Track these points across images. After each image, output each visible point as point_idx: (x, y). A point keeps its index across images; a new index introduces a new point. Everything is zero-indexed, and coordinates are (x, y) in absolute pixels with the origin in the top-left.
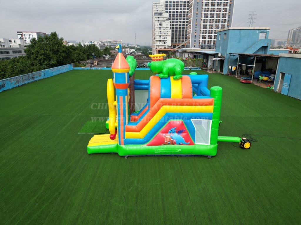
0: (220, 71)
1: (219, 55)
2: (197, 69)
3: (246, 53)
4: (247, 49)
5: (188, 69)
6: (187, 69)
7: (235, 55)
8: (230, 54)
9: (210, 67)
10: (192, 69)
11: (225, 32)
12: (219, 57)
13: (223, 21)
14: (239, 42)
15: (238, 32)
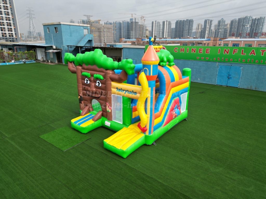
0: (58, 62)
1: (54, 47)
2: (32, 62)
3: (79, 45)
4: (79, 42)
5: (22, 63)
6: (20, 63)
7: (72, 47)
8: (68, 46)
9: (43, 59)
10: (26, 63)
11: (56, 26)
12: (54, 49)
13: (6, 13)
14: (71, 36)
15: (68, 27)
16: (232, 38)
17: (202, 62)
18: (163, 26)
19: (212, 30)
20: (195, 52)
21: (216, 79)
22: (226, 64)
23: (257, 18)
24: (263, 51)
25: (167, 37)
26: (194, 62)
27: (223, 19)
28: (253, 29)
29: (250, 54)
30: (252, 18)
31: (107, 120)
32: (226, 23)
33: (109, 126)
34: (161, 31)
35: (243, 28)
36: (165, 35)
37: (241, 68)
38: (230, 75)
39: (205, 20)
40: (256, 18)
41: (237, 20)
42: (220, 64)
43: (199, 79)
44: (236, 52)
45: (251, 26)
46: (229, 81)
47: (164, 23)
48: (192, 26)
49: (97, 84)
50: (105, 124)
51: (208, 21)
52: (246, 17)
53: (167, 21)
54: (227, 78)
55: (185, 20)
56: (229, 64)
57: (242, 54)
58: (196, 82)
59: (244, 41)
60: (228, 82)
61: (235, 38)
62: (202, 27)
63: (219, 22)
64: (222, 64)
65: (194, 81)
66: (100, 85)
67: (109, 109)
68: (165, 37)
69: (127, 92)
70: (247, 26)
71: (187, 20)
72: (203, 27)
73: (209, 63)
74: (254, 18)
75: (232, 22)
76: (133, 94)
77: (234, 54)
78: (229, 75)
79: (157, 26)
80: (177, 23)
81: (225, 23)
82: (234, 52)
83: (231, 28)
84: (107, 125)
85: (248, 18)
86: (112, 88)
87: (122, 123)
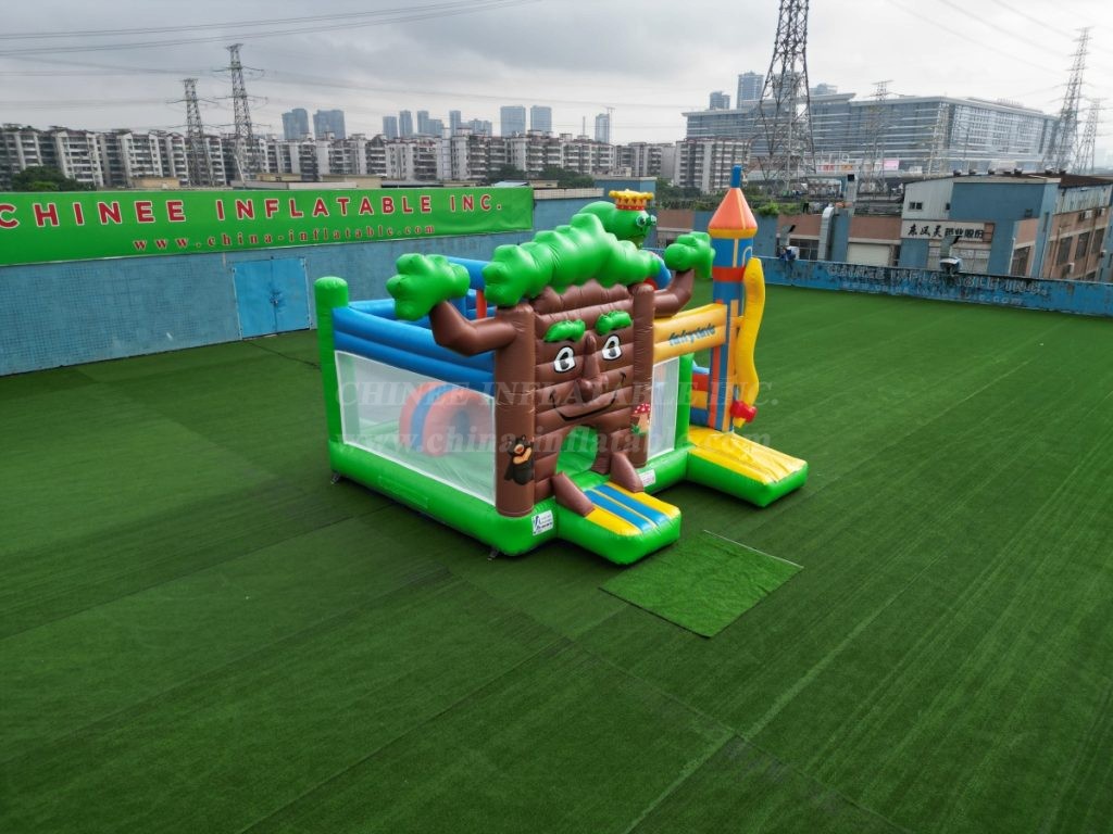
17: (164, 260)
20: (118, 219)
21: (235, 319)
24: (343, 201)
26: (126, 264)
29: (316, 214)
37: (302, 262)
38: (278, 293)
42: (233, 257)
43: (169, 335)
44: (275, 209)
46: (278, 314)
49: (606, 353)
54: (272, 306)
56: (264, 255)
57: (294, 214)
58: (160, 353)
60: (278, 317)
64: (244, 257)
65: (151, 351)
69: (695, 335)
73: (192, 259)
76: (708, 334)
77: (269, 215)
78: (275, 293)
82: (269, 209)
87: (672, 449)
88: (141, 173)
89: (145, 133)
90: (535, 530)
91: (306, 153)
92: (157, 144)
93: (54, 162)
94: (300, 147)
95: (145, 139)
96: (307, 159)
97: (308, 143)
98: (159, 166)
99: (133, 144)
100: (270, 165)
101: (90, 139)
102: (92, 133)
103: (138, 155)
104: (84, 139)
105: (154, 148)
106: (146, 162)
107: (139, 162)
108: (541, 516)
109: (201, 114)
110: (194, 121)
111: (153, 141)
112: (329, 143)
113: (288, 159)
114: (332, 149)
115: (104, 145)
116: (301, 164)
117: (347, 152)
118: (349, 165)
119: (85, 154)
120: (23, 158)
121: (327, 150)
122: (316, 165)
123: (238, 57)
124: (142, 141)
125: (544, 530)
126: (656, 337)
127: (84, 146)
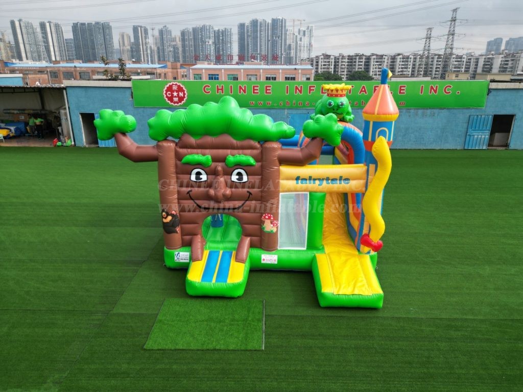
16: (204, 64)
18: (43, 33)
19: (151, 47)
20: (245, 92)
22: (299, 112)
23: (221, 30)
25: (58, 59)
27: (165, 26)
28: (219, 48)
30: (213, 28)
31: (262, 251)
32: (173, 36)
33: (276, 263)
34: (42, 44)
35: (204, 46)
36: (52, 53)
39: (134, 26)
40: (219, 30)
41: (191, 30)
42: (290, 111)
45: (214, 43)
47: (43, 26)
48: (111, 38)
49: (234, 178)
50: (262, 262)
51: (139, 28)
52: (204, 26)
53: (50, 22)
55: (93, 23)
56: (305, 112)
57: (322, 92)
59: (225, 69)
61: (208, 64)
62: (130, 40)
63: (161, 32)
64: (294, 112)
66: (245, 178)
67: (274, 226)
68: (53, 59)
69: (325, 182)
70: (209, 42)
71: (97, 23)
72: (132, 40)
73: (272, 111)
74: (216, 29)
75: (183, 33)
76: (340, 183)
77: (310, 93)
79: (28, 33)
80: (75, 27)
81: (171, 35)
82: (310, 90)
83: (184, 46)
84: (269, 262)
85: (208, 28)
86: (283, 179)
87: (305, 249)
88: (401, 73)
89: (408, 54)
90: (176, 258)
91: (488, 62)
92: (412, 60)
93: (368, 68)
94: (485, 59)
95: (408, 57)
96: (487, 65)
97: (491, 56)
98: (410, 70)
99: (402, 60)
100: (466, 68)
101: (384, 58)
102: (386, 56)
103: (402, 65)
104: (382, 58)
105: (410, 62)
106: (405, 68)
107: (402, 68)
108: (181, 253)
109: (431, 45)
110: (427, 48)
111: (411, 58)
112: (503, 56)
113: (477, 65)
114: (504, 59)
115: (390, 60)
116: (483, 68)
117: (512, 60)
118: (511, 68)
119: (380, 65)
120: (357, 67)
121: (500, 59)
122: (492, 68)
123: (456, 15)
124: (406, 59)
125: (181, 261)
126: (281, 177)
127: (381, 62)
